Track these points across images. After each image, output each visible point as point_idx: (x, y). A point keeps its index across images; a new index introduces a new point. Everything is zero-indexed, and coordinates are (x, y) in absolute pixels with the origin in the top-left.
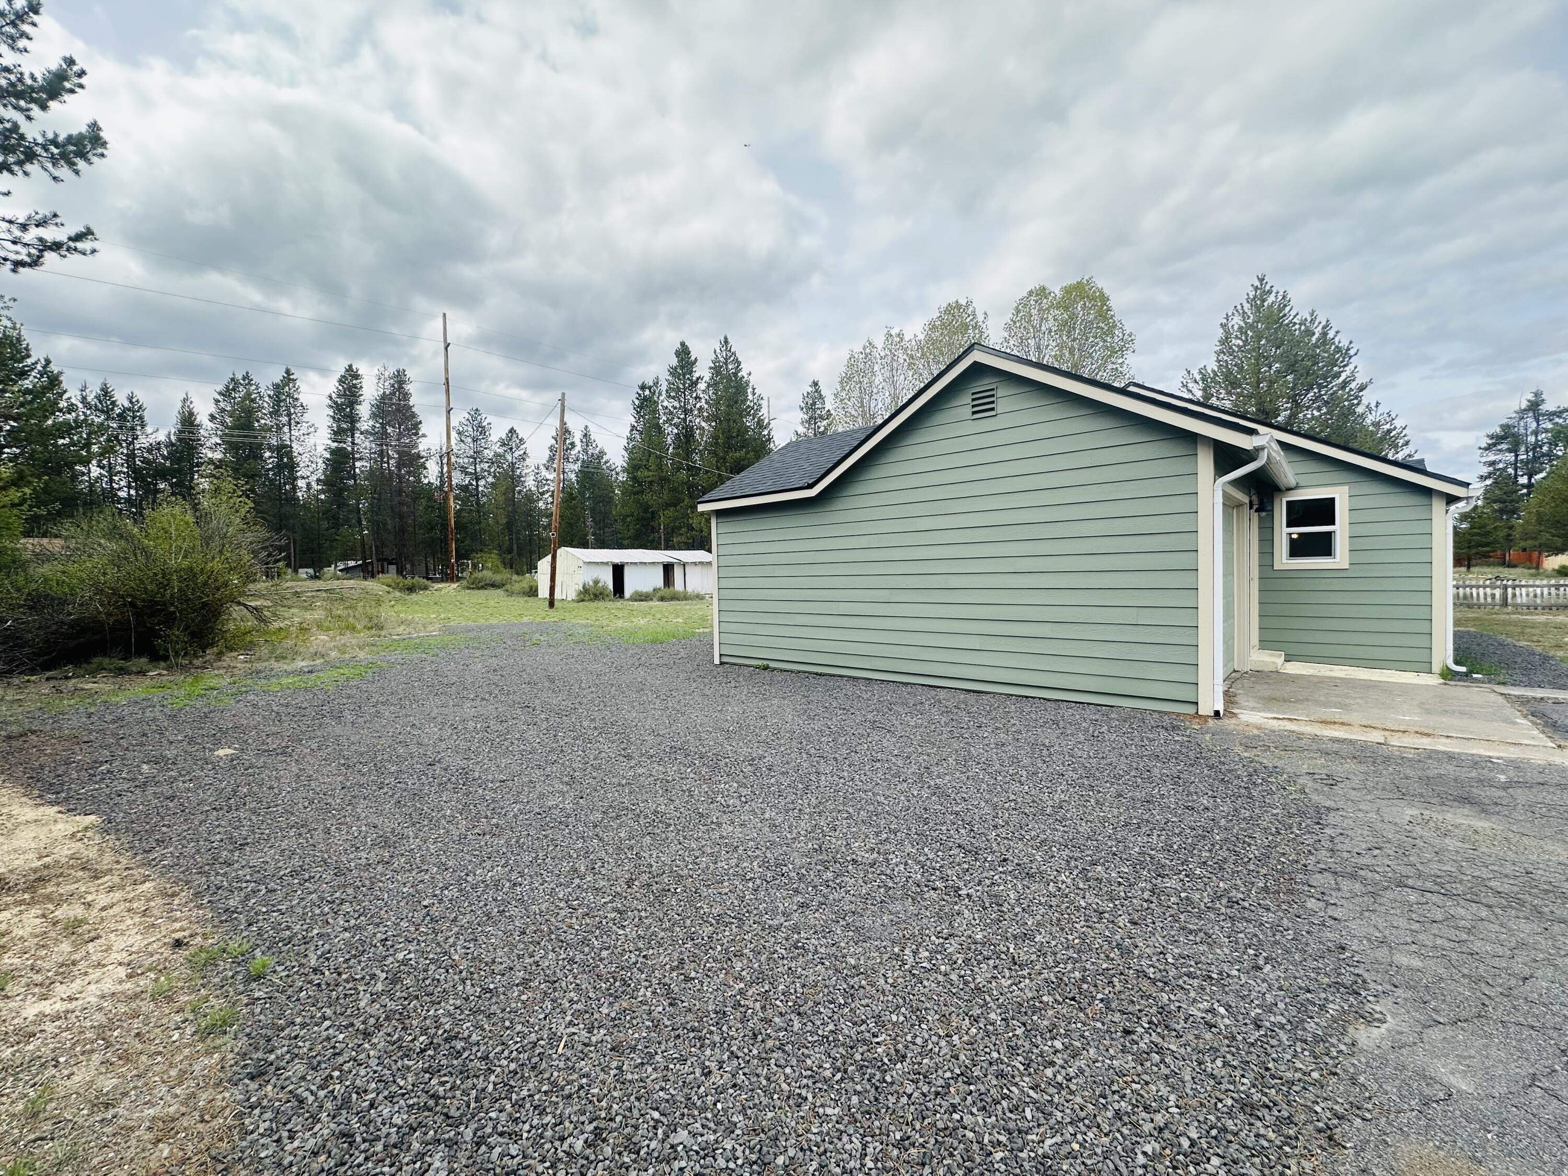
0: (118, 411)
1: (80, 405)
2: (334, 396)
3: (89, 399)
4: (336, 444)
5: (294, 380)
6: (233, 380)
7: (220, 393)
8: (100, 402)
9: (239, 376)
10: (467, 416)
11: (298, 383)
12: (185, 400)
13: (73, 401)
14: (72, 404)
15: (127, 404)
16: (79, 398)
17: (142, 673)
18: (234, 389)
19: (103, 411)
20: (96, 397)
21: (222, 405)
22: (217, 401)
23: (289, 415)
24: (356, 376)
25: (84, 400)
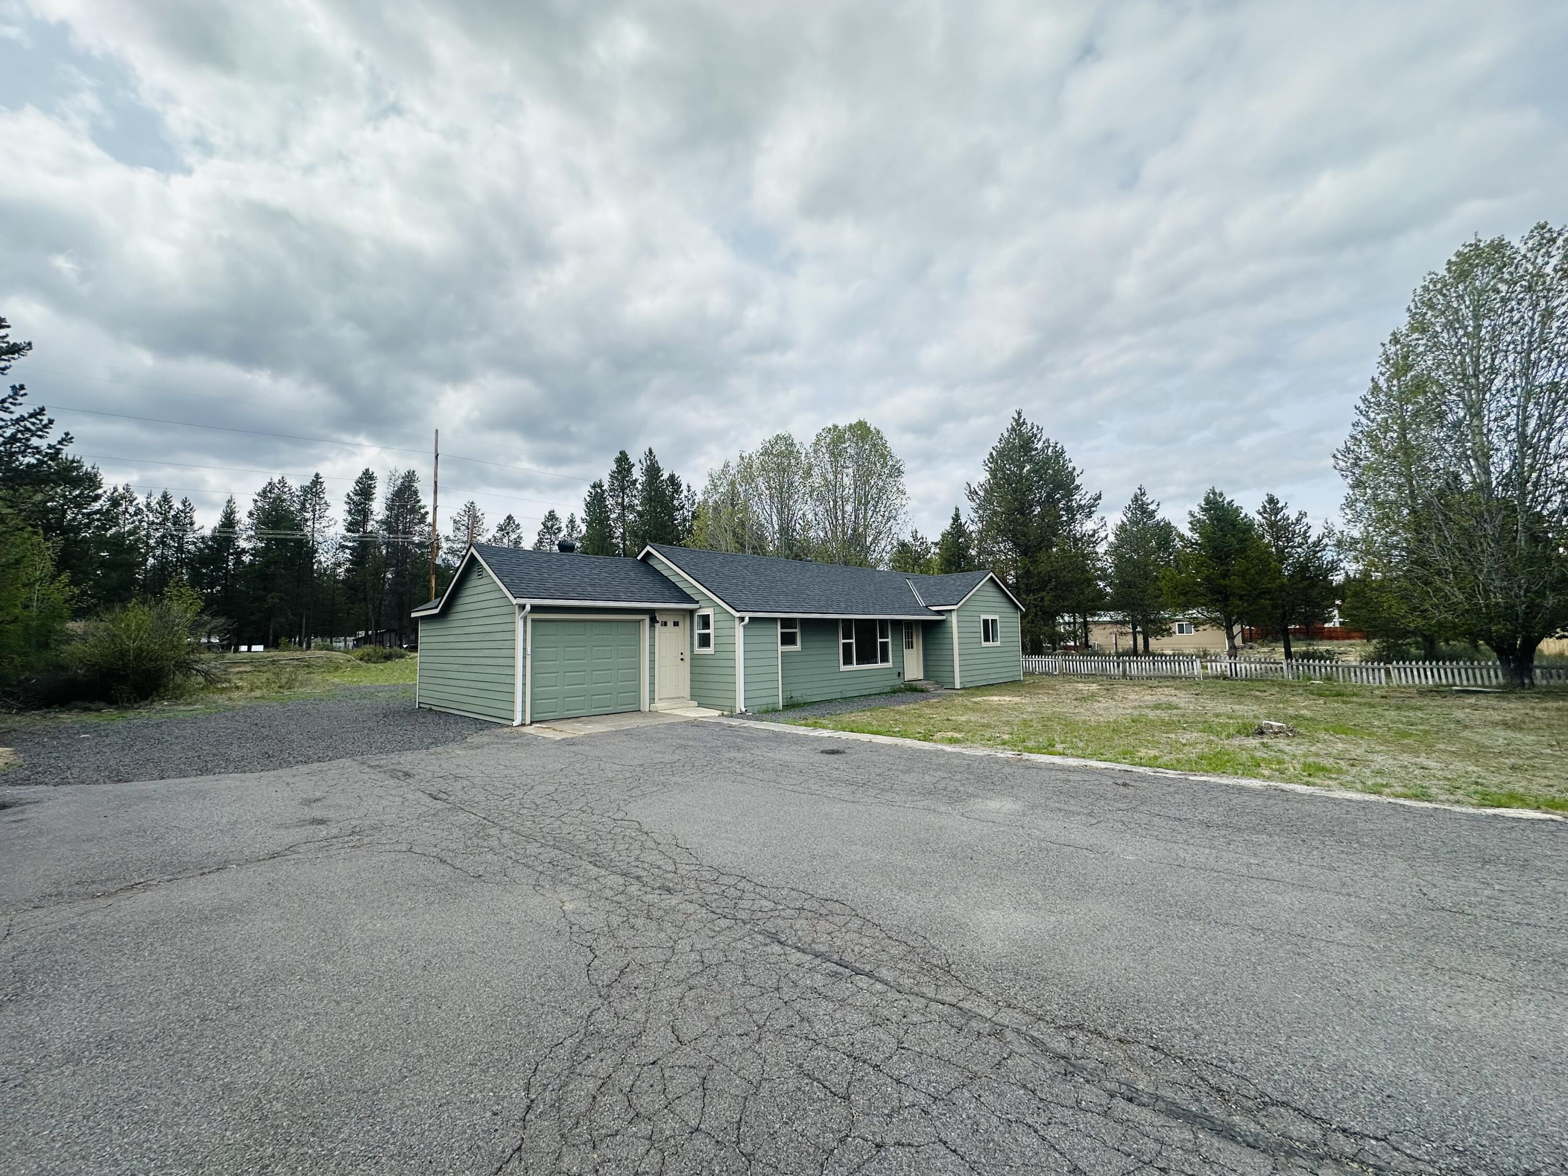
0: (172, 513)
1: (145, 510)
2: (351, 494)
3: (152, 504)
4: (350, 534)
5: (322, 483)
6: (270, 484)
7: (259, 495)
8: (161, 507)
9: (276, 480)
10: (464, 508)
11: (324, 485)
12: (229, 501)
13: (140, 506)
14: (139, 509)
15: (181, 507)
16: (145, 503)
17: (99, 710)
18: (270, 492)
19: (161, 514)
20: (158, 503)
21: (259, 504)
22: (256, 501)
23: (314, 511)
24: (371, 478)
25: (148, 505)
